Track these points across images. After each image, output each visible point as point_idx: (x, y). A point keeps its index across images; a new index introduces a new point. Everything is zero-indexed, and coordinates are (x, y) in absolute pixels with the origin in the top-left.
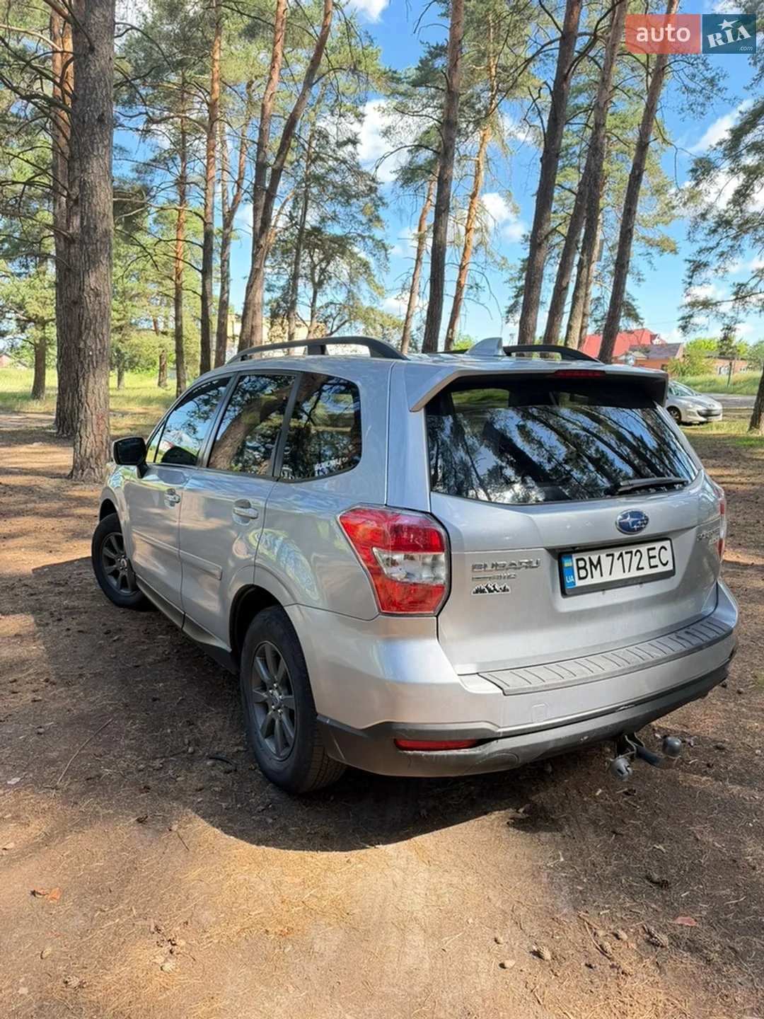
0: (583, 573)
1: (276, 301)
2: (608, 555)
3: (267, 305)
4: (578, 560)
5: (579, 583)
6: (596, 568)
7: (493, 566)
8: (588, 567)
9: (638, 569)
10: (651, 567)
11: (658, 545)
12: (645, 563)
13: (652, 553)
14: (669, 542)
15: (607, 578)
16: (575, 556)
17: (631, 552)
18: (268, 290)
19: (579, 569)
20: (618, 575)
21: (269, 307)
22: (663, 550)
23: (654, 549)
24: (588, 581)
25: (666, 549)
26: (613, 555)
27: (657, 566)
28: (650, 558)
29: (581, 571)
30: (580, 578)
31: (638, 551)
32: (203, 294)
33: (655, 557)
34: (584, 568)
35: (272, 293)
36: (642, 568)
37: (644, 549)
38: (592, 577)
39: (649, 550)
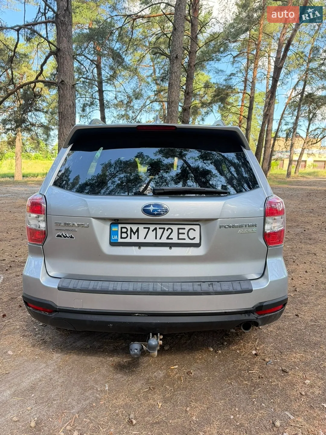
0: (124, 235)
1: (289, 129)
2: (144, 228)
3: (285, 131)
4: (122, 228)
5: (120, 240)
6: (134, 234)
7: (65, 224)
8: (129, 233)
9: (168, 238)
10: (179, 239)
11: (188, 227)
12: (174, 236)
13: (181, 231)
14: (198, 226)
15: (141, 240)
16: (120, 226)
17: (164, 229)
18: (286, 125)
19: (122, 232)
20: (151, 238)
21: (286, 132)
22: (191, 230)
23: (184, 229)
24: (128, 240)
25: (195, 230)
26: (149, 228)
28: (179, 233)
29: (123, 234)
30: (121, 238)
31: (170, 228)
32: (247, 128)
33: (183, 234)
34: (126, 232)
35: (287, 126)
36: (171, 239)
37: (175, 228)
38: (131, 238)
39: (179, 229)
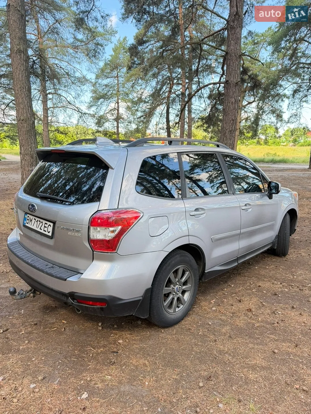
10: (44, 230)
11: (49, 223)
12: (42, 228)
14: (52, 224)
15: (31, 227)
17: (40, 221)
20: (34, 228)
22: (49, 226)
23: (47, 224)
25: (51, 226)
26: (35, 220)
27: (46, 231)
28: (45, 227)
30: (27, 223)
31: (42, 222)
33: (46, 227)
36: (41, 229)
37: (44, 222)
39: (45, 223)
